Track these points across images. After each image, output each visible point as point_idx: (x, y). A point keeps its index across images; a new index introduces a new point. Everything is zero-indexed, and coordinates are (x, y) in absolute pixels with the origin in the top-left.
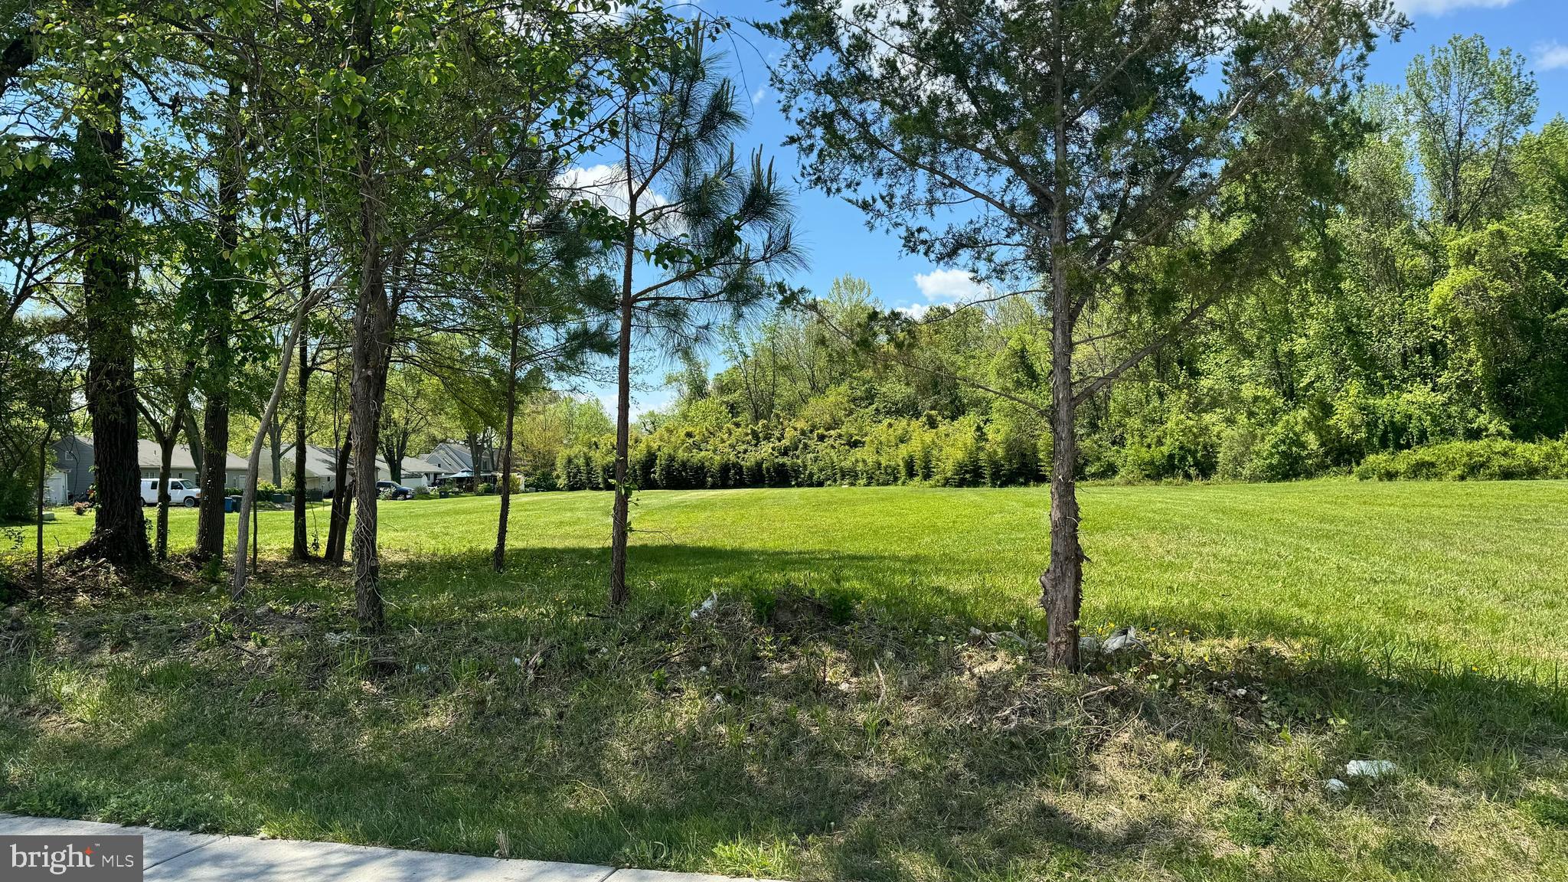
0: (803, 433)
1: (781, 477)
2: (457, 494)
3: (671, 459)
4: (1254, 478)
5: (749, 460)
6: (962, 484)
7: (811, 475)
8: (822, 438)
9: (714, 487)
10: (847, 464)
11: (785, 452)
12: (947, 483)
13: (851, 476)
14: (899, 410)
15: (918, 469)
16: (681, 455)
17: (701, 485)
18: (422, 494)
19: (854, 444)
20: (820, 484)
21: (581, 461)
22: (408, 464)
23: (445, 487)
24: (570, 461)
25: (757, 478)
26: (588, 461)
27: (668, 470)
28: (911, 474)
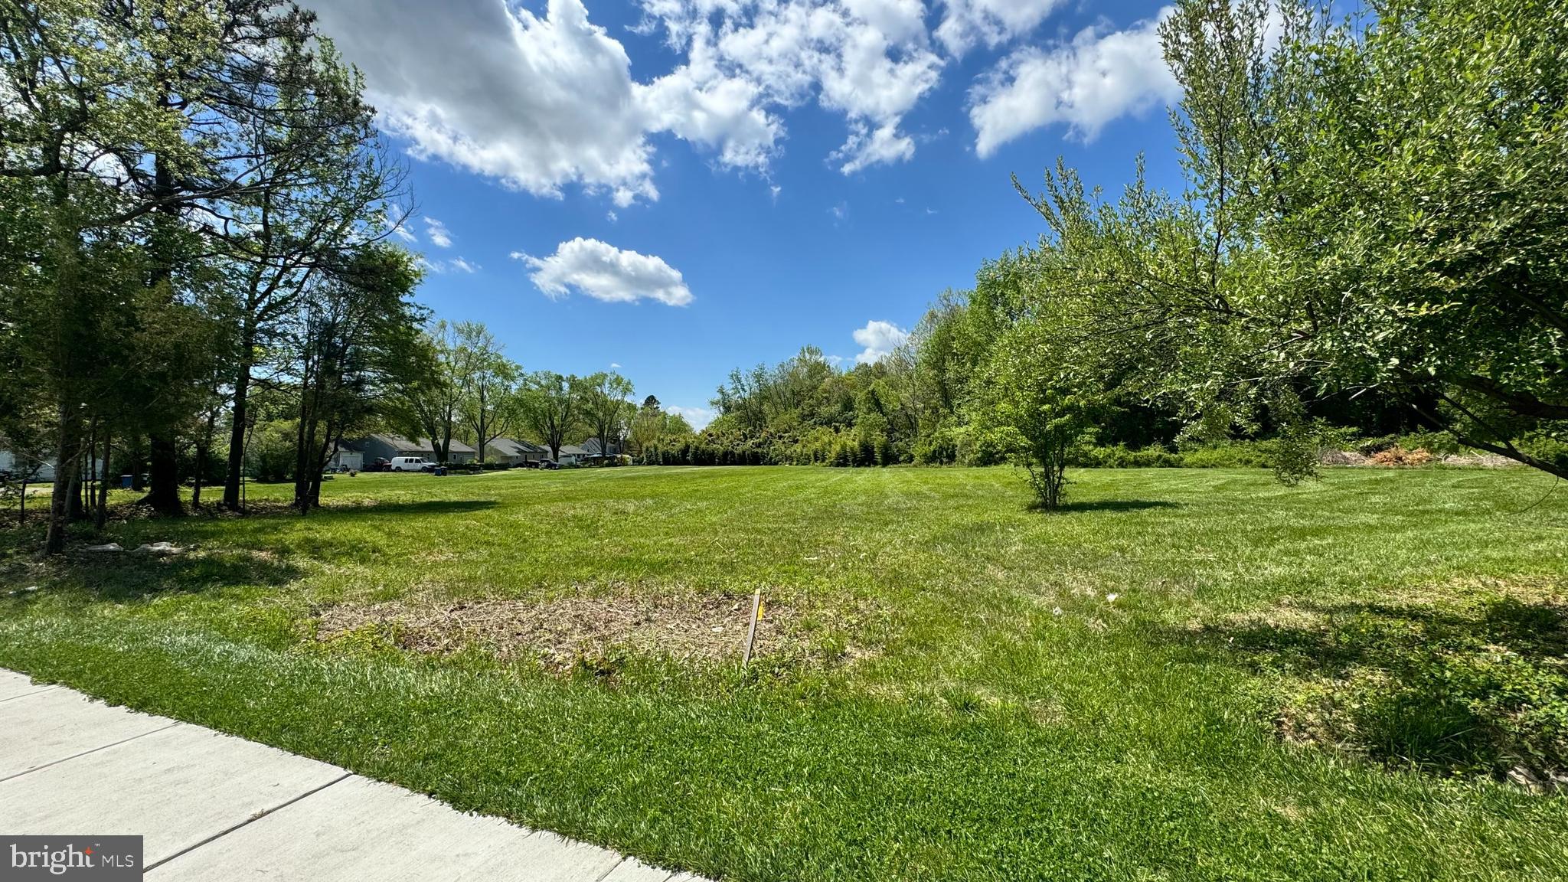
0: (771, 435)
1: (755, 459)
2: (590, 467)
3: (697, 448)
4: (970, 465)
5: (739, 450)
6: (838, 465)
7: (771, 458)
8: (780, 437)
9: (720, 464)
10: (788, 452)
11: (759, 445)
12: (831, 464)
13: (789, 459)
14: (829, 422)
15: (819, 457)
16: (703, 446)
17: (712, 463)
18: (571, 466)
19: (796, 442)
20: (776, 464)
21: (652, 449)
22: (566, 449)
23: (587, 461)
24: (647, 449)
25: (742, 460)
26: (656, 448)
27: (695, 454)
28: (816, 460)
